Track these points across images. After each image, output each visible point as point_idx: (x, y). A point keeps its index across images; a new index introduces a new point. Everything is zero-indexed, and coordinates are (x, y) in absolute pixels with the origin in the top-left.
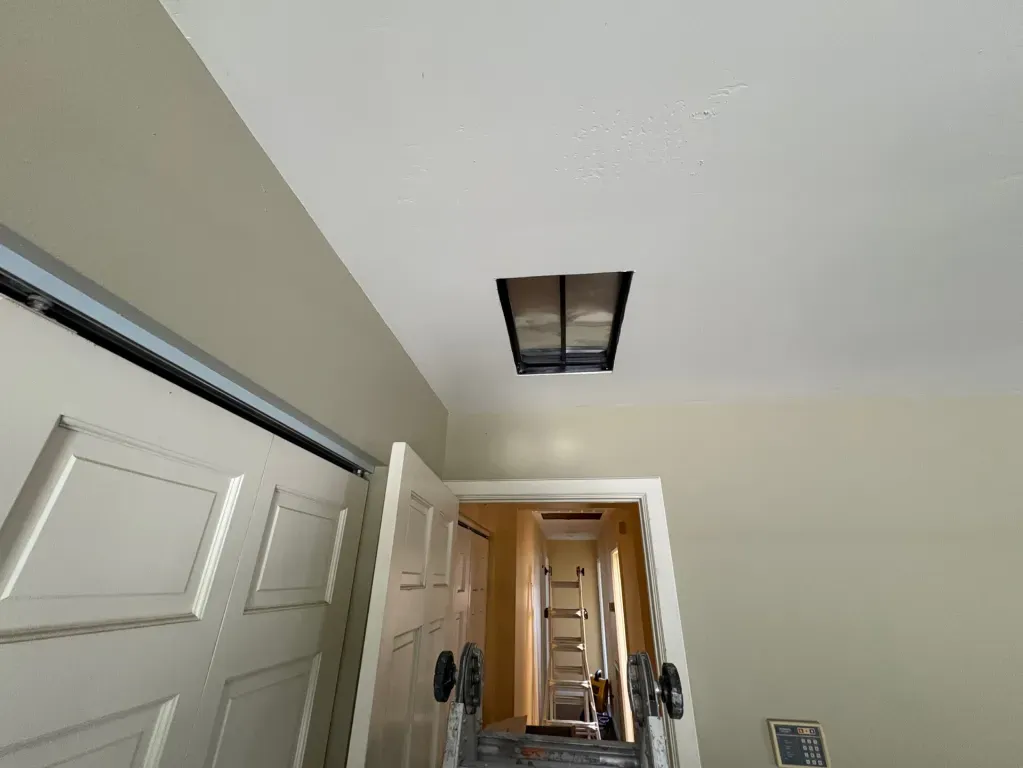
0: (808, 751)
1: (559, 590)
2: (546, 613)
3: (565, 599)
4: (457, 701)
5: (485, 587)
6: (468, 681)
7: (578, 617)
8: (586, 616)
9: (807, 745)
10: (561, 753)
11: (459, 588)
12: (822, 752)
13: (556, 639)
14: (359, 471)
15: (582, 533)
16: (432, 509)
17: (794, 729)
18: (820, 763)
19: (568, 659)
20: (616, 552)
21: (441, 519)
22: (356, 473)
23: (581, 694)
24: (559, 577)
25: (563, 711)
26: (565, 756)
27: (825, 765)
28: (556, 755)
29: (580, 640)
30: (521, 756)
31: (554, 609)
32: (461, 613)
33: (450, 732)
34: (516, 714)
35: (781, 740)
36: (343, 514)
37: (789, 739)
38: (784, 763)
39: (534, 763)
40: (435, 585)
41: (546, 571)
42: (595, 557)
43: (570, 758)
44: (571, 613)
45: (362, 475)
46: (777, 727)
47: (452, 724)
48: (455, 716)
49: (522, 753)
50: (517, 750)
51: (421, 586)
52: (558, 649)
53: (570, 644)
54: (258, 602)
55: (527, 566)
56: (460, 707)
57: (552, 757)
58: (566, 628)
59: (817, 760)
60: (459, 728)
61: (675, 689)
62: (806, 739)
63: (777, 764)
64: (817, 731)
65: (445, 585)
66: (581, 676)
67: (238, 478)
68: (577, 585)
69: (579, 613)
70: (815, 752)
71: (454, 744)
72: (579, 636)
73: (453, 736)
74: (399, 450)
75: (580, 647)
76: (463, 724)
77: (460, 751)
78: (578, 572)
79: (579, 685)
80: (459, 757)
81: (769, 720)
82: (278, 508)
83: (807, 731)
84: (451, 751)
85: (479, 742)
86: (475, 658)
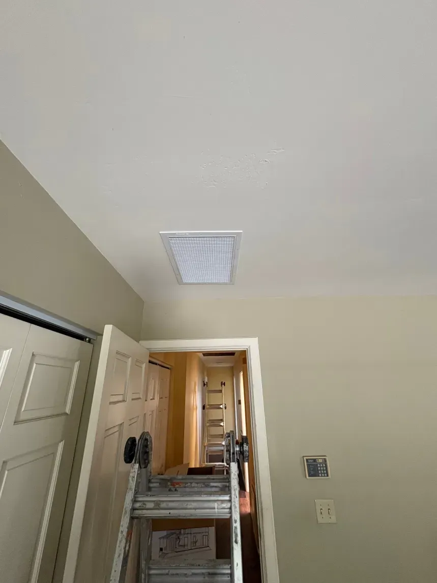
0: (321, 470)
1: (212, 395)
2: (204, 407)
3: (214, 399)
4: (135, 463)
5: (167, 395)
6: (142, 452)
7: (221, 408)
8: (226, 408)
9: (320, 467)
10: (191, 483)
11: (151, 398)
12: (327, 470)
13: (210, 420)
14: (87, 339)
15: (226, 363)
16: (130, 359)
17: (315, 460)
18: (326, 475)
19: (215, 431)
20: (242, 373)
21: (137, 363)
22: (86, 341)
23: (222, 448)
24: (212, 387)
25: (212, 458)
26: (193, 485)
27: (328, 476)
28: (189, 484)
29: (222, 420)
30: (170, 487)
31: (209, 405)
32: (152, 411)
33: (130, 479)
34: (185, 462)
35: (308, 465)
36: (77, 364)
37: (312, 465)
38: (309, 476)
39: (177, 489)
40: (132, 399)
41: (204, 385)
42: (233, 376)
43: (196, 485)
44: (217, 406)
45: (89, 341)
46: (307, 460)
47: (131, 475)
48: (134, 470)
49: (171, 485)
50: (169, 483)
51: (124, 401)
52: (211, 426)
53: (217, 423)
54: (22, 418)
55: (193, 384)
56: (137, 466)
57: (186, 485)
58: (214, 414)
59: (324, 473)
60: (136, 477)
61: (245, 444)
62: (320, 464)
63: (306, 477)
64: (325, 460)
65: (140, 398)
66: (222, 439)
67: (8, 350)
68: (221, 391)
69: (221, 406)
70: (324, 470)
71: (132, 484)
72: (222, 418)
73: (132, 480)
74: (108, 329)
75: (222, 424)
76: (138, 474)
77: (135, 487)
78: (222, 384)
79: (221, 444)
80: (135, 490)
81: (303, 457)
82: (35, 365)
83: (320, 461)
84: (131, 489)
85: (149, 481)
86: (146, 440)
